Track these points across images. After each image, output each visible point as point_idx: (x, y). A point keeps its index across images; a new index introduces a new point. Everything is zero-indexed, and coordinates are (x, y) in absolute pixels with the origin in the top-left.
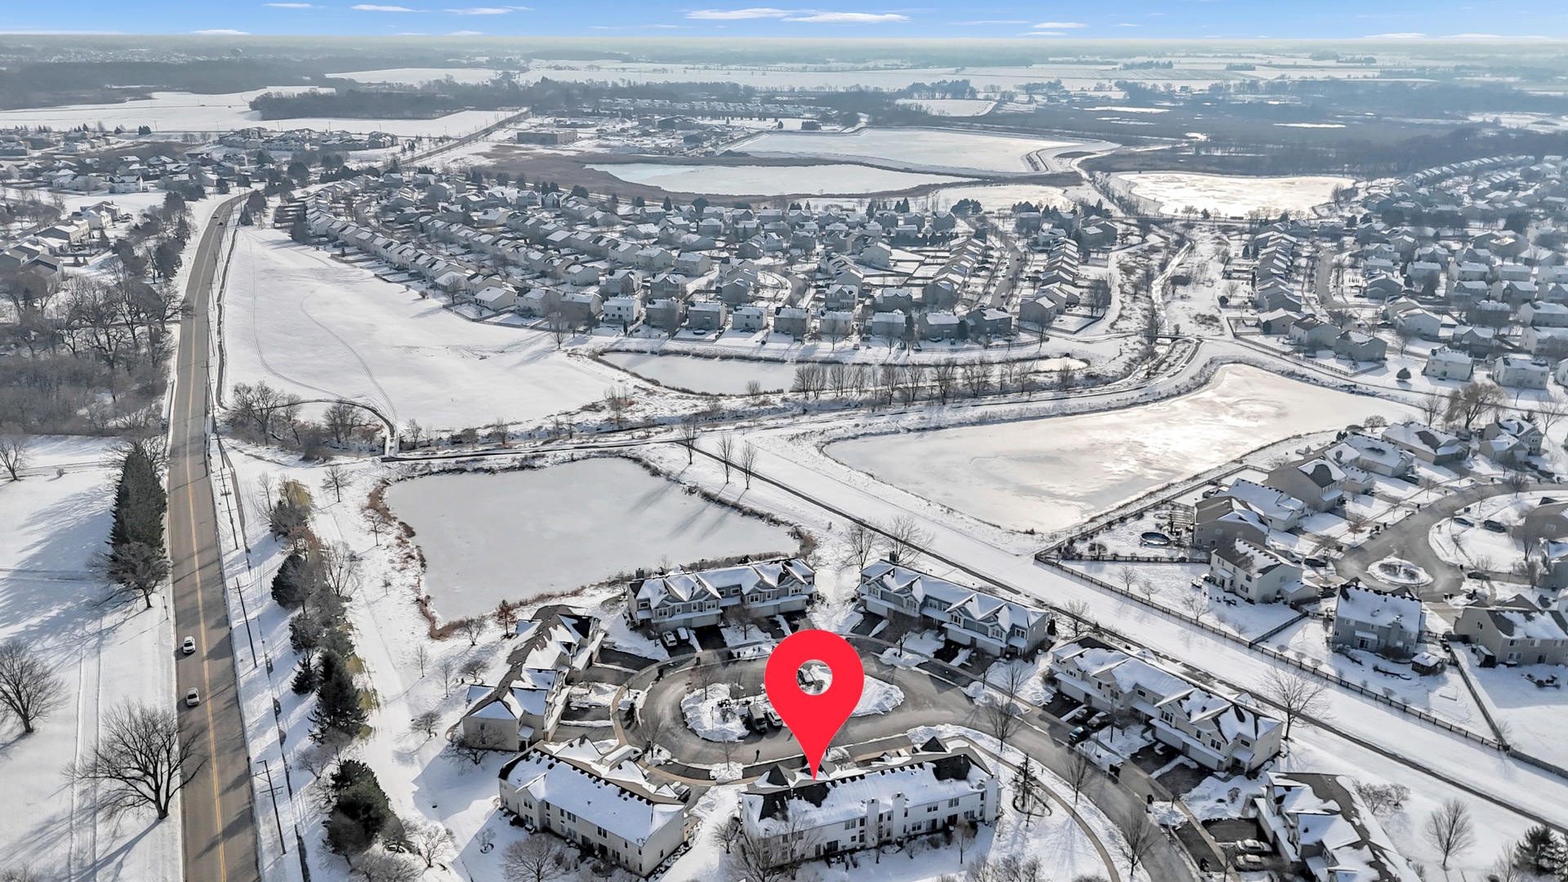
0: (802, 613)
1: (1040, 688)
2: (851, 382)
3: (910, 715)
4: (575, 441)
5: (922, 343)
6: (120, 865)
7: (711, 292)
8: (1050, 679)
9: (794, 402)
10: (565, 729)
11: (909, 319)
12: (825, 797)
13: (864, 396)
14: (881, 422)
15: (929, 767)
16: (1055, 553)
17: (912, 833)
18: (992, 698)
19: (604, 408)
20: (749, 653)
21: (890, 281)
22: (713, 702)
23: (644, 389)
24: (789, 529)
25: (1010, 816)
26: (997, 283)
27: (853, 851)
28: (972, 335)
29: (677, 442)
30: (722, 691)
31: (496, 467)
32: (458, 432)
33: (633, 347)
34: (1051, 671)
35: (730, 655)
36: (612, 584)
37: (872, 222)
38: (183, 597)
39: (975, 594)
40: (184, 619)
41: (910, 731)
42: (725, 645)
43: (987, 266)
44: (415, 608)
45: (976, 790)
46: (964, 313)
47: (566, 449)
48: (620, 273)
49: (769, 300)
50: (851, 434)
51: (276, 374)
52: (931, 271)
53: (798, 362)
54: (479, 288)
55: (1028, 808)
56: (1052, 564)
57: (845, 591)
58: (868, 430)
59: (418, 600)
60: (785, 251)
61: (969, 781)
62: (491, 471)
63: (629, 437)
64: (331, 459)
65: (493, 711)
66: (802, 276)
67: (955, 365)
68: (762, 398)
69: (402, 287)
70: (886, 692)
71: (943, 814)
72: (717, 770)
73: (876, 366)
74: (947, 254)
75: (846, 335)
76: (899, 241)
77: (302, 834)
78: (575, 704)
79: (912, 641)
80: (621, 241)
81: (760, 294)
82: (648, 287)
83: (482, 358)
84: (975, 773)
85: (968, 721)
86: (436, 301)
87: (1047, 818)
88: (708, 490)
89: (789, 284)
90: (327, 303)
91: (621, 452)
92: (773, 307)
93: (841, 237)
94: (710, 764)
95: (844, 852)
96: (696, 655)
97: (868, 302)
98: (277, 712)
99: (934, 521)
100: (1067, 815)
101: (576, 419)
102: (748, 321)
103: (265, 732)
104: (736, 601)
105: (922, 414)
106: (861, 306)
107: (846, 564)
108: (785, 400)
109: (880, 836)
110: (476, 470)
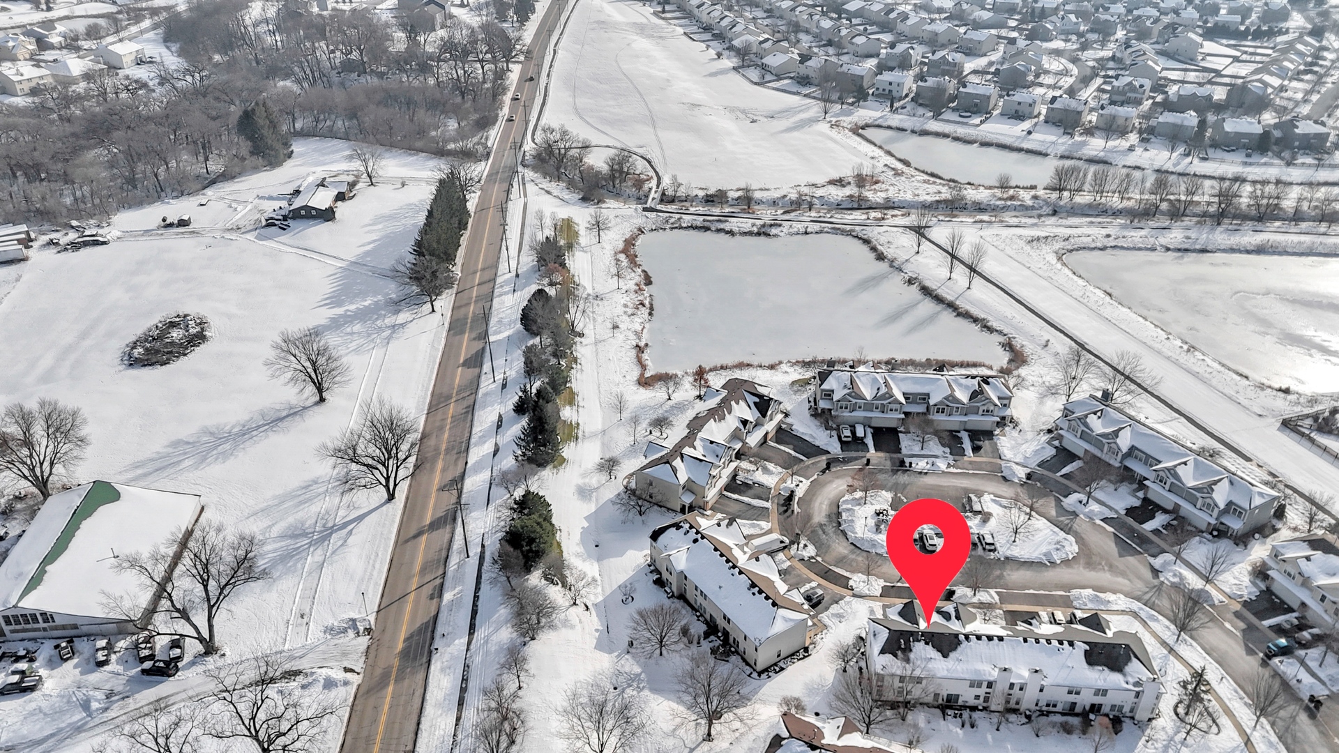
0: (989, 434)
1: (1246, 580)
2: (1113, 187)
3: (1079, 573)
4: (813, 214)
5: (1211, 152)
6: (351, 532)
7: (988, 73)
8: (1261, 573)
9: (1045, 201)
10: (727, 502)
11: (1202, 124)
12: (955, 649)
13: (1126, 204)
14: (1137, 236)
15: (1081, 647)
16: (1309, 422)
17: (1045, 708)
18: (1182, 578)
19: (849, 183)
20: (921, 465)
21: (1192, 76)
22: (869, 510)
23: (893, 169)
24: (1002, 339)
25: (1165, 722)
26: (1323, 90)
27: (974, 709)
28: (1275, 148)
29: (910, 228)
30: (883, 500)
31: (736, 229)
32: (712, 191)
33: (894, 123)
34: (1264, 564)
35: (902, 463)
36: (806, 364)
37: (1190, 9)
38: (460, 307)
39: (1191, 458)
40: (456, 327)
41: (1075, 592)
42: (899, 451)
43: (1316, 69)
44: (633, 353)
45: (1130, 687)
46: (1272, 122)
47: (803, 220)
48: (901, 48)
49: (1049, 86)
50: (1099, 245)
51: (581, 118)
52: (1243, 70)
53: (1062, 157)
54: (767, 52)
55: (1192, 719)
56: (1303, 435)
57: (1044, 419)
58: (1120, 243)
59: (637, 346)
60: (1080, 35)
61: (1124, 675)
62: (731, 233)
63: (864, 217)
64: (604, 202)
65: (662, 472)
66: (1091, 64)
67: (1244, 181)
68: (1011, 192)
69: (703, 45)
70: (1058, 543)
71: (1086, 699)
72: (857, 580)
73: (1150, 171)
74: (1269, 52)
75: (1123, 133)
76: (1215, 33)
77: (486, 544)
78: (741, 477)
79: (1103, 491)
80: (912, 14)
81: (1040, 80)
82: (925, 64)
83: (753, 121)
84: (1134, 667)
85: (1147, 597)
86: (729, 62)
87: (1212, 736)
88: (927, 283)
89: (1075, 71)
90: (637, 56)
91: (854, 231)
92: (1051, 94)
93: (1148, 23)
94: (853, 572)
95: (965, 707)
96: (868, 455)
97: (1159, 98)
98: (499, 426)
99: (1168, 358)
100: (1239, 741)
101: (819, 193)
102: (1018, 108)
103: (485, 442)
104: (922, 409)
105: (1189, 233)
106: (1150, 101)
107: (1052, 391)
108: (1035, 197)
109: (1008, 702)
110: (719, 231)
